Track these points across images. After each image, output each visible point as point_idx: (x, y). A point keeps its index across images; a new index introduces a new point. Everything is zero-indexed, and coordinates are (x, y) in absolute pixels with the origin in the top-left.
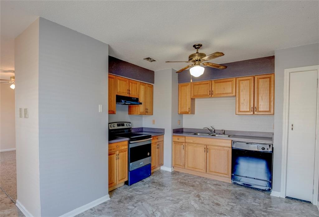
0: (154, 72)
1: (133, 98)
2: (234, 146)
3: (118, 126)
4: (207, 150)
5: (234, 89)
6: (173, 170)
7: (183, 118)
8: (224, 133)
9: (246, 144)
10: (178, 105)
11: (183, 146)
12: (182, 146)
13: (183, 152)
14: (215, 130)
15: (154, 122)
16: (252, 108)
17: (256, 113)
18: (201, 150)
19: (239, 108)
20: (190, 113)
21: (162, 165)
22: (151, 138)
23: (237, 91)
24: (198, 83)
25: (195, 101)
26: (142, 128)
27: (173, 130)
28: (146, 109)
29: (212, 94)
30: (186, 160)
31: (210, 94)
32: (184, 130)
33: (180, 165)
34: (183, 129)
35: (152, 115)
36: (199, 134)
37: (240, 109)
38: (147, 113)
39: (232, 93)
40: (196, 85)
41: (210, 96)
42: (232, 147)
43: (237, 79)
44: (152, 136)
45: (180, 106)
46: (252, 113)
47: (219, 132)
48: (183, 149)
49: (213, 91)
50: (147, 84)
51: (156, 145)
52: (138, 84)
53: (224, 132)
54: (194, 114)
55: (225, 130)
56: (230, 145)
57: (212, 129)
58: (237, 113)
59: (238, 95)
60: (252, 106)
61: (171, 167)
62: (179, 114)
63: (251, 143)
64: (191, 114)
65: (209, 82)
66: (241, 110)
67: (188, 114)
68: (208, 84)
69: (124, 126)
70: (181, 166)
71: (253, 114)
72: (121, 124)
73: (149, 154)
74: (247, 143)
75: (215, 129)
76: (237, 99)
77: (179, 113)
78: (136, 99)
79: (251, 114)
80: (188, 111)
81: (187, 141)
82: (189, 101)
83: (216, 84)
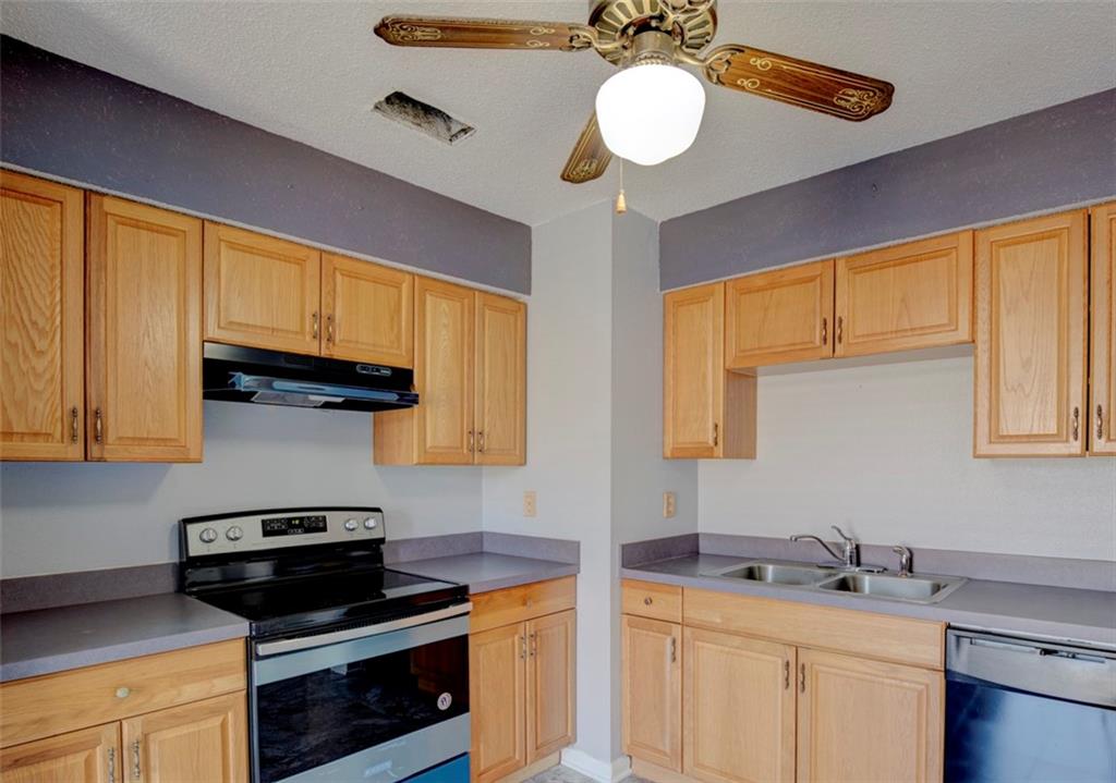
0: (528, 229)
1: (365, 366)
2: (961, 666)
3: (266, 533)
4: (797, 676)
5: (965, 301)
6: (628, 772)
7: (695, 481)
8: (909, 567)
9: (1037, 657)
10: (664, 409)
11: (674, 642)
12: (669, 641)
13: (671, 673)
14: (857, 547)
15: (531, 500)
16: (1077, 411)
17: (1098, 444)
18: (767, 667)
19: (994, 414)
20: (719, 450)
21: (569, 741)
22: (467, 600)
23: (983, 315)
24: (760, 282)
25: (755, 385)
26: (479, 537)
27: (624, 547)
28: (471, 433)
29: (837, 339)
30: (689, 724)
31: (825, 340)
32: (704, 547)
33: (659, 751)
34: (696, 536)
35: (523, 463)
36: (770, 571)
37: (1003, 425)
38: (477, 455)
39: (953, 324)
40: (750, 292)
41: (828, 349)
42: (947, 672)
43: (981, 237)
44: (471, 592)
45: (669, 414)
46: (1076, 446)
47: (882, 561)
48: (674, 659)
49: (841, 321)
50: (476, 293)
51: (516, 637)
52: (405, 287)
53: (910, 560)
54: (751, 455)
55: (913, 545)
56: (935, 656)
57: (842, 540)
58: (984, 448)
59: (986, 337)
60: (1077, 401)
61: (613, 758)
62: (665, 458)
63: (1075, 651)
64: (726, 456)
65: (818, 270)
66: (1009, 427)
67: (712, 457)
68: (812, 279)
69: (324, 529)
70: (665, 754)
71: (1082, 456)
72: (301, 519)
73: (444, 701)
74: (1046, 652)
75: (863, 541)
76: (983, 359)
77: (668, 454)
78: (388, 373)
79: (1070, 456)
80: (711, 443)
81: (691, 614)
82: (715, 382)
83: (858, 277)
